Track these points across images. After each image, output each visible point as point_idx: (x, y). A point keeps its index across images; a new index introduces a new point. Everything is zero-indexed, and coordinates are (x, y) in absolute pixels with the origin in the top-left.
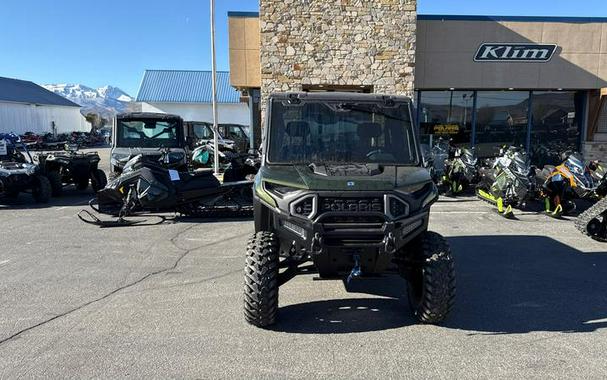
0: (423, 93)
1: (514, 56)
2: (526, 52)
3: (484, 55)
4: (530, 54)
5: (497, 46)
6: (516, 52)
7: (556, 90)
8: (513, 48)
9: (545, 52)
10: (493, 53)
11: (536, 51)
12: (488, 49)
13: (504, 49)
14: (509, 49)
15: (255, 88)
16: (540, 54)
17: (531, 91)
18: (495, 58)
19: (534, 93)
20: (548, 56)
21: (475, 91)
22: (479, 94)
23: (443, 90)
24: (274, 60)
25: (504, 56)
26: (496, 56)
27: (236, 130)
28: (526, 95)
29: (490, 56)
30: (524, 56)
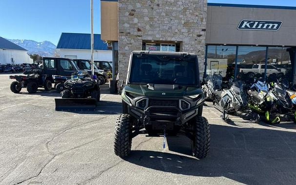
0: (209, 46)
1: (259, 27)
2: (266, 25)
3: (243, 26)
4: (268, 26)
5: (250, 21)
6: (261, 25)
7: (281, 46)
8: (259, 22)
9: (276, 25)
10: (248, 25)
11: (271, 25)
12: (245, 23)
13: (254, 23)
14: (256, 23)
15: (115, 42)
16: (273, 26)
17: (267, 46)
18: (249, 28)
19: (269, 48)
20: (277, 27)
21: (237, 46)
22: (240, 48)
23: (219, 45)
24: (126, 25)
25: (254, 27)
26: (249, 27)
27: (106, 64)
28: (265, 49)
29: (246, 27)
30: (265, 27)
